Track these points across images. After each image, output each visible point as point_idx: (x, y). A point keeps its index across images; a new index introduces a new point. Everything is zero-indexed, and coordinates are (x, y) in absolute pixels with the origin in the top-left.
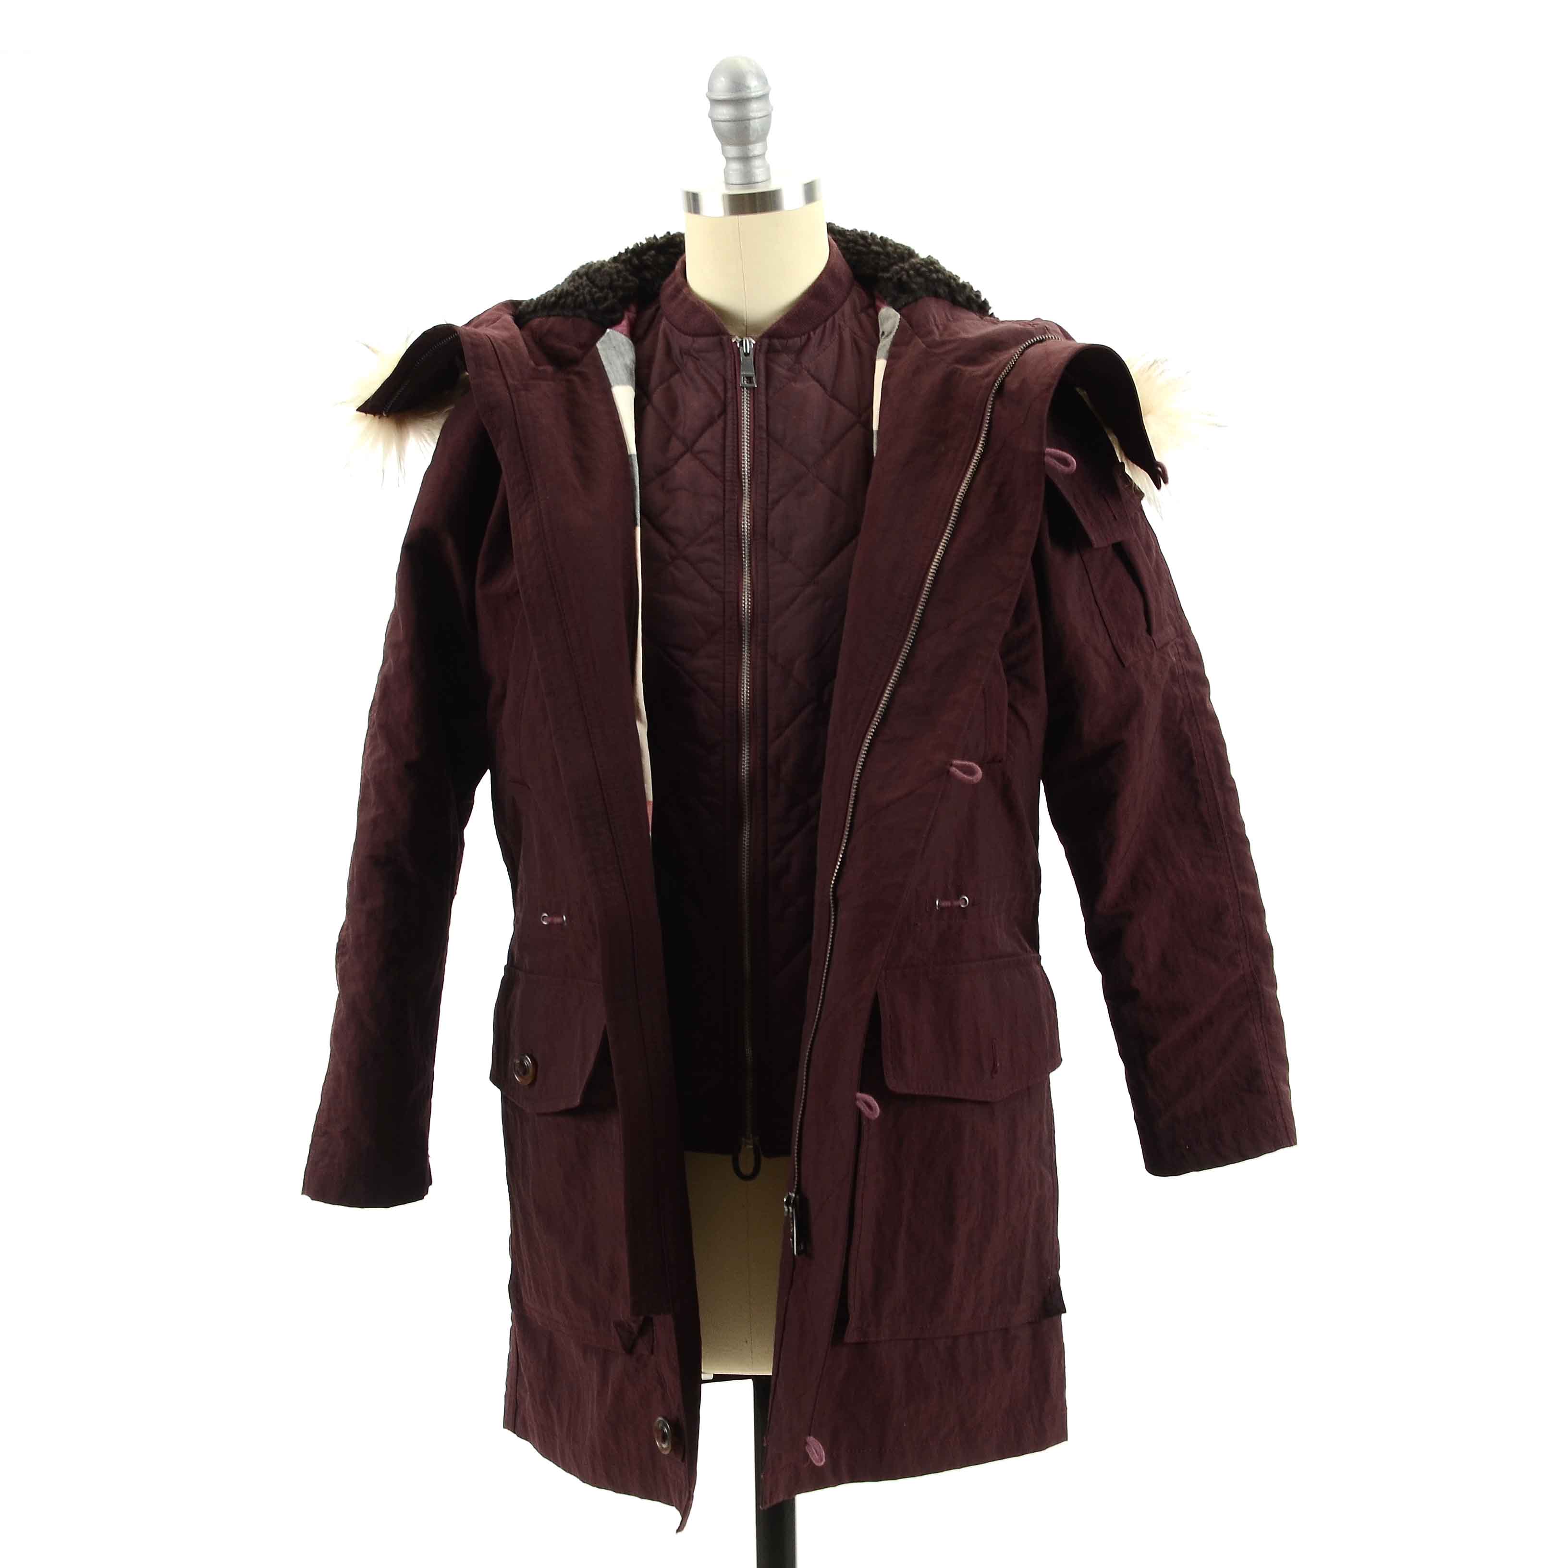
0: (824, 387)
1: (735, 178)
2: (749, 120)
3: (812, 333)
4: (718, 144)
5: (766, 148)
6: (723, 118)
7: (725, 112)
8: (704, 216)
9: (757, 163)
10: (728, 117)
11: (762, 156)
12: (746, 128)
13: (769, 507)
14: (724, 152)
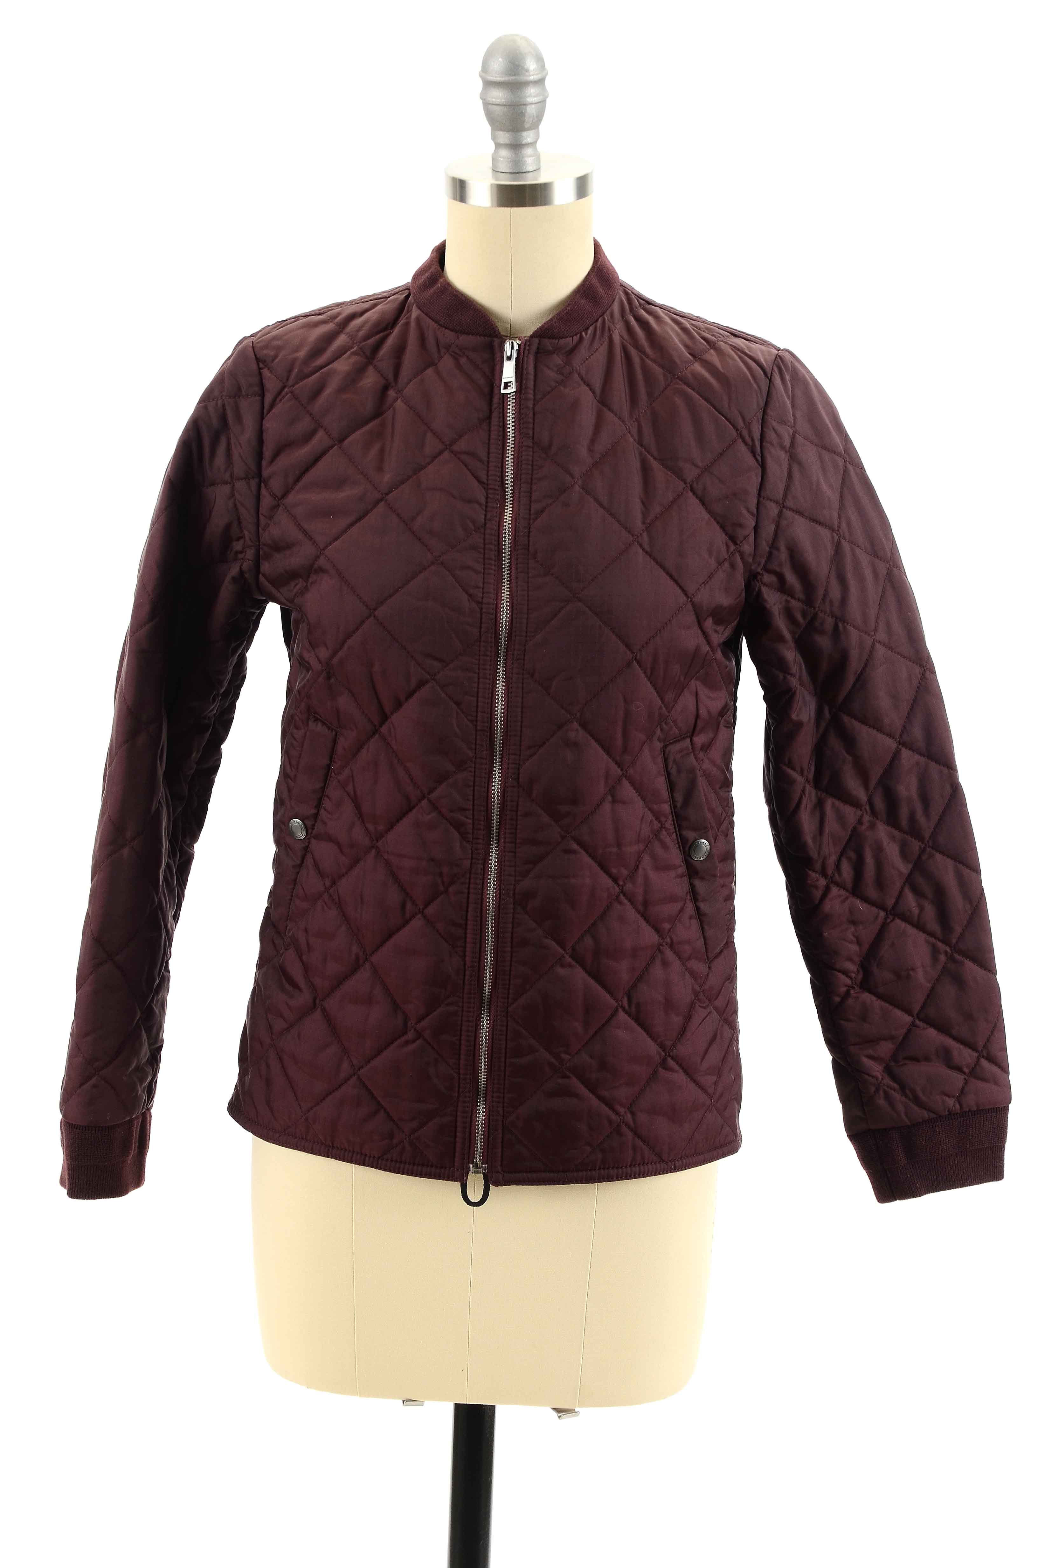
0: (594, 393)
1: (504, 167)
2: (526, 105)
3: (583, 334)
4: (487, 128)
5: (538, 137)
6: (498, 101)
7: (498, 95)
8: (470, 205)
9: (528, 151)
10: (503, 100)
11: (533, 144)
12: (522, 114)
13: (532, 517)
14: (494, 138)
